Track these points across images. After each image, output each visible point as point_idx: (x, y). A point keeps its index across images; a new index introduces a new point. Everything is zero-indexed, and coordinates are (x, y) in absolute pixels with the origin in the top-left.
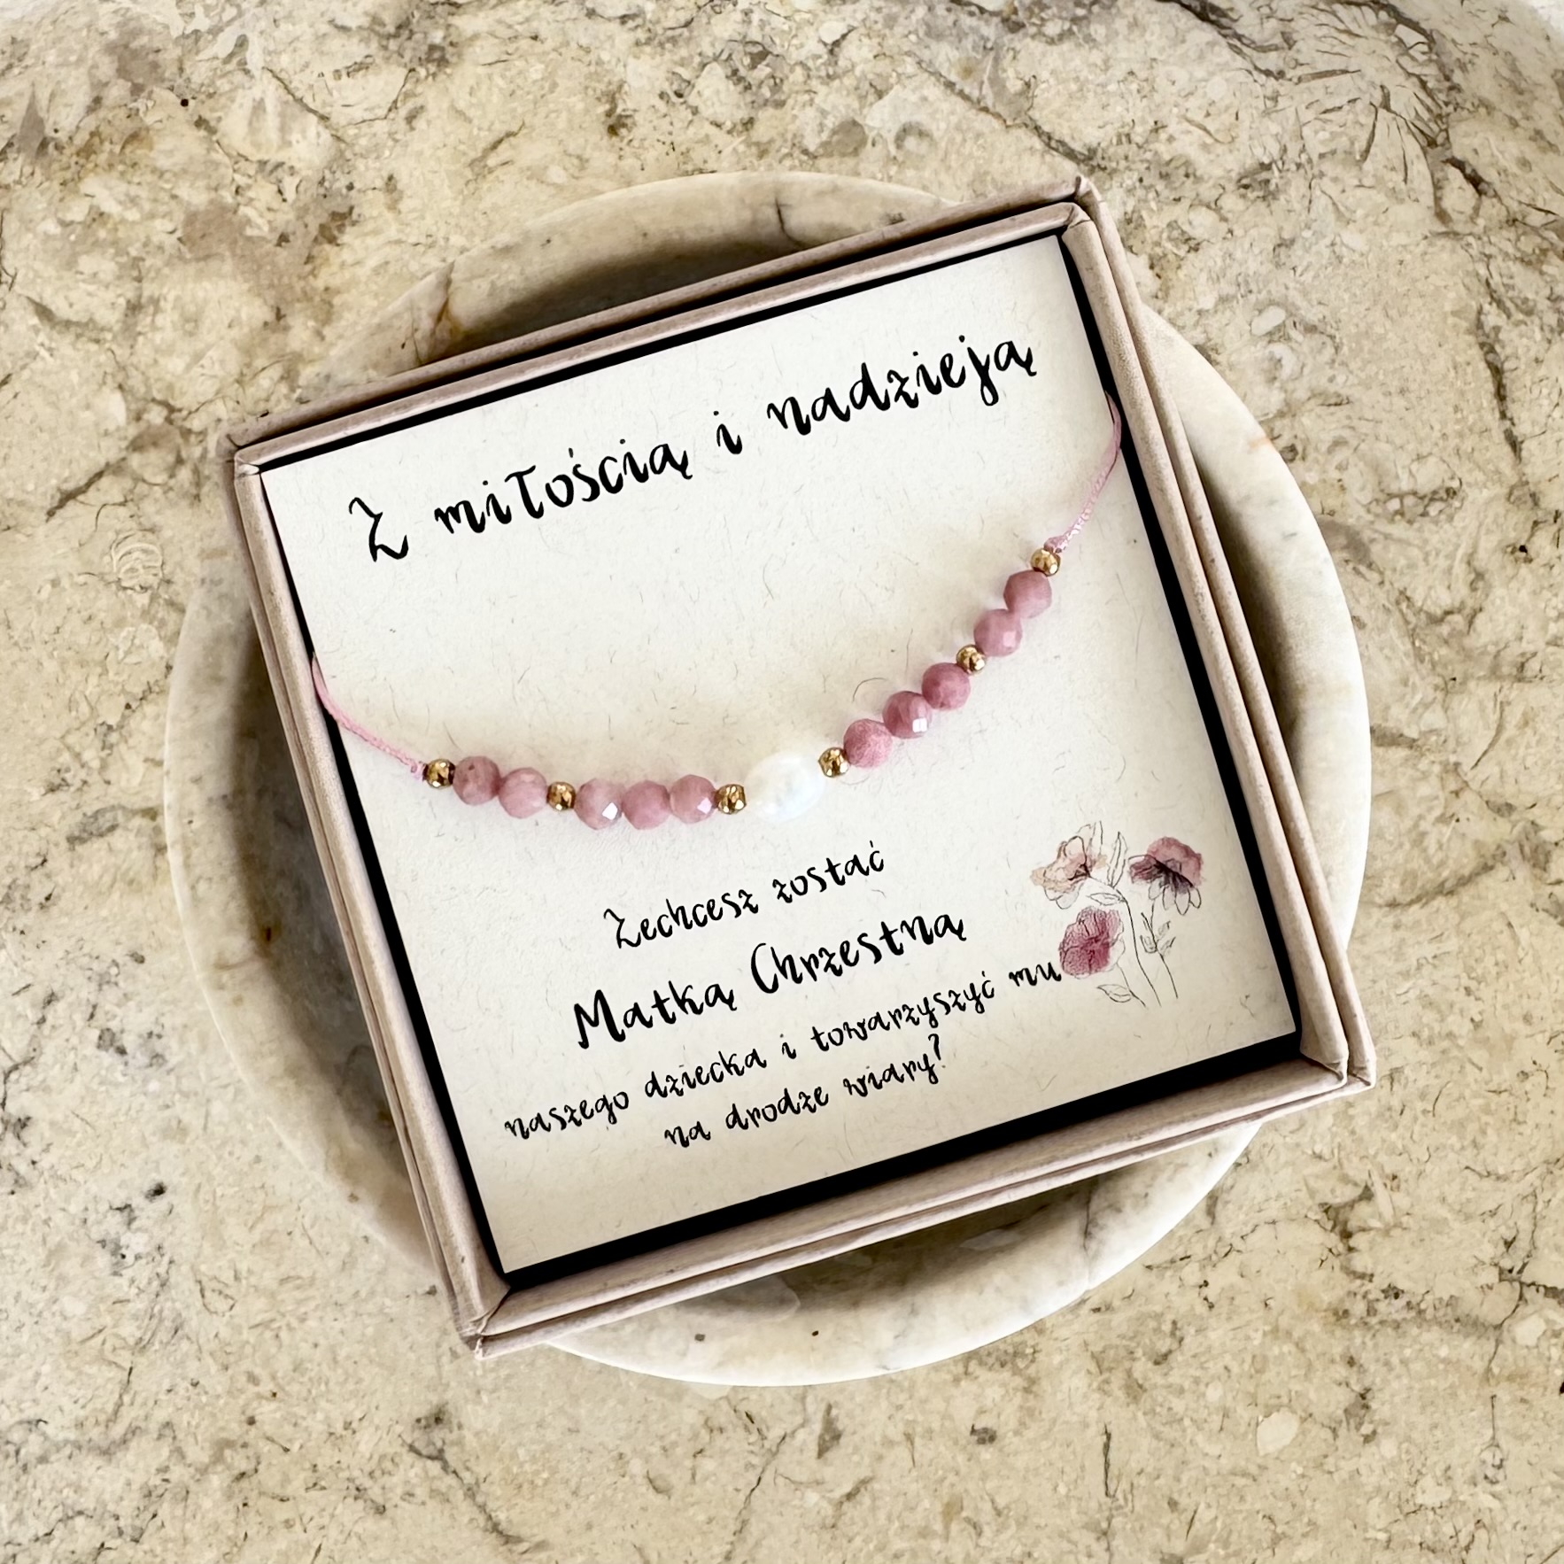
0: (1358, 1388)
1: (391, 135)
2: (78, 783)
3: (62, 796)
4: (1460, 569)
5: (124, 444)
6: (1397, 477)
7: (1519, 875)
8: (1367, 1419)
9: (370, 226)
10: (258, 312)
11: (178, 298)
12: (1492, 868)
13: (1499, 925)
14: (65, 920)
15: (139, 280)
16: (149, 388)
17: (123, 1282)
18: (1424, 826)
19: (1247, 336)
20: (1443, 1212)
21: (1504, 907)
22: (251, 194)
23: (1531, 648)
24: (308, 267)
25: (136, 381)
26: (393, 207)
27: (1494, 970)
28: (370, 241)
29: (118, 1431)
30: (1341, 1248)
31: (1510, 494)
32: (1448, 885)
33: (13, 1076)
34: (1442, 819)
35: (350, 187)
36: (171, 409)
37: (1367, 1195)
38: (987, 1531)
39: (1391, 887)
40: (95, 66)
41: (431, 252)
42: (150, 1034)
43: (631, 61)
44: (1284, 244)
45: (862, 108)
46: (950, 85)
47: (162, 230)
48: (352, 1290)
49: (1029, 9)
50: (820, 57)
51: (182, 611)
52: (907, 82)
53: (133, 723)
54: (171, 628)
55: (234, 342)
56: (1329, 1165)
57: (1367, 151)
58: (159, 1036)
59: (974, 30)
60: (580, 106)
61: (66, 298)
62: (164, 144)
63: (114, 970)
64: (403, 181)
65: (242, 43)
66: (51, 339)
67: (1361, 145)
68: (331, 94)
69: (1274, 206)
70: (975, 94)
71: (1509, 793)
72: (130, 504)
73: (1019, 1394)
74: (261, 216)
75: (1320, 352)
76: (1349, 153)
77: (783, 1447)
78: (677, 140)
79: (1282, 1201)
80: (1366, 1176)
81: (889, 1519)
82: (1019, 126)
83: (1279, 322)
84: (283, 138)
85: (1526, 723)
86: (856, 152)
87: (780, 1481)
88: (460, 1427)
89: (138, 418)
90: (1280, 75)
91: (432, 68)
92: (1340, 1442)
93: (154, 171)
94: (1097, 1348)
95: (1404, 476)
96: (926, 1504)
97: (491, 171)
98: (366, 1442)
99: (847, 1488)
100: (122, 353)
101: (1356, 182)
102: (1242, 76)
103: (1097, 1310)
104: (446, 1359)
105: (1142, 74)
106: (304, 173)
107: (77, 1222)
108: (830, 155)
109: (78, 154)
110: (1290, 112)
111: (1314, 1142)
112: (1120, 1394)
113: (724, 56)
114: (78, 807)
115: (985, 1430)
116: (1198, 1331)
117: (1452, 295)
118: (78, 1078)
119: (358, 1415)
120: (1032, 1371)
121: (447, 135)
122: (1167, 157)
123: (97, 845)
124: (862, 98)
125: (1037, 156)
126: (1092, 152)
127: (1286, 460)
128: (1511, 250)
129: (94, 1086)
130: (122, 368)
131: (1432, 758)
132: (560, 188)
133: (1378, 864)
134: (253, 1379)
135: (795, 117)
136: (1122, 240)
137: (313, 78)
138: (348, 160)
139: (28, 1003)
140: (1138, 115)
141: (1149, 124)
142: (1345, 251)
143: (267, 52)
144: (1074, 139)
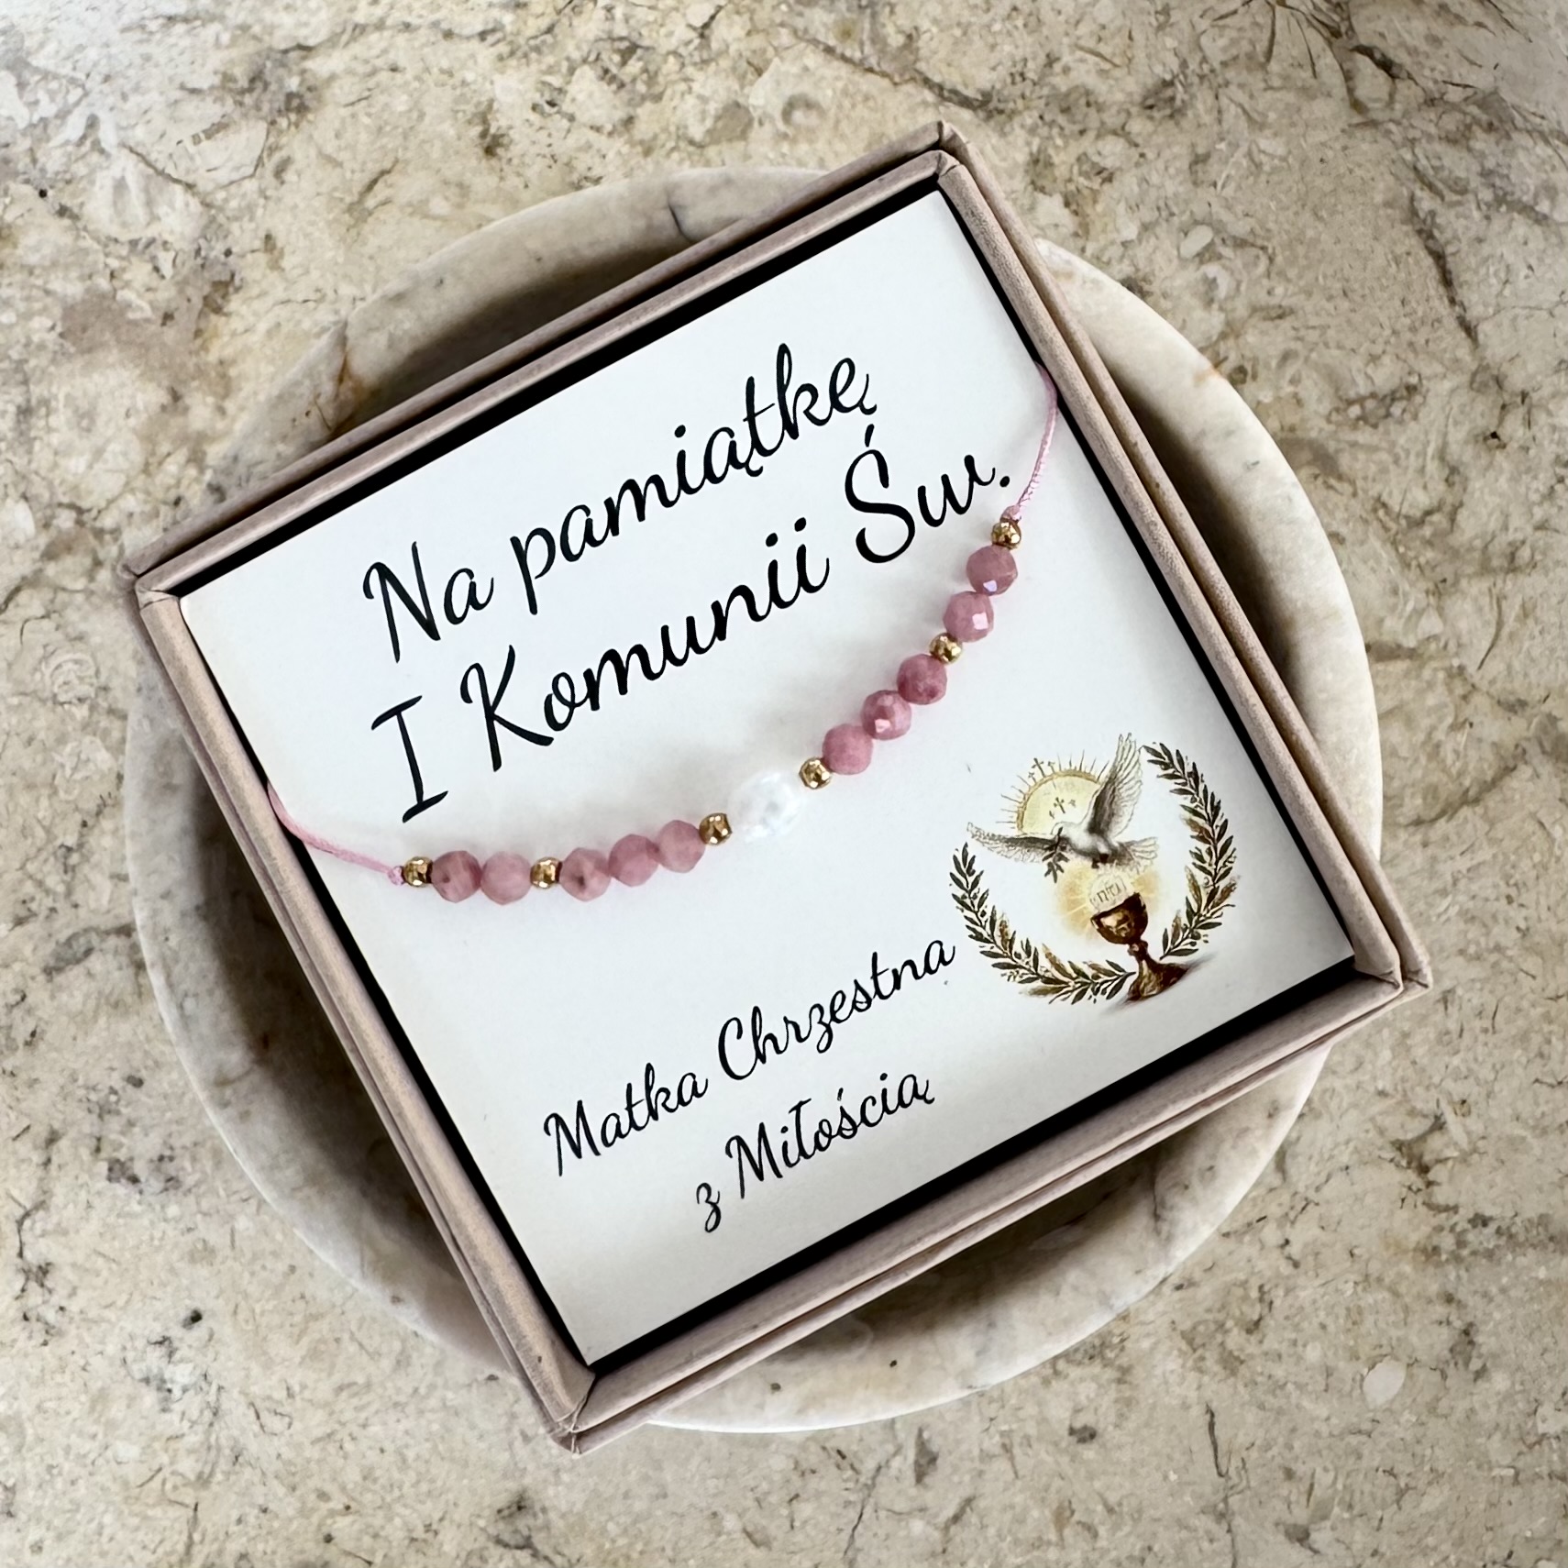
0: (1458, 1324)
1: (262, 193)
2: (44, 912)
3: (31, 927)
4: (1433, 467)
5: (37, 555)
6: (1354, 382)
7: (1541, 770)
8: (1474, 1353)
9: (255, 291)
10: (153, 396)
11: (68, 396)
12: (1515, 768)
13: (1531, 826)
14: (54, 1055)
15: (25, 382)
16: (53, 494)
17: (174, 1417)
18: (1439, 735)
19: (1176, 262)
21: (1532, 807)
22: (127, 276)
23: (1519, 536)
24: (199, 342)
25: (39, 488)
26: (275, 265)
27: (1533, 874)
28: (256, 305)
30: (1418, 1182)
31: (1472, 382)
32: (1472, 793)
33: (27, 1223)
34: (1456, 727)
35: (228, 253)
36: (80, 511)
37: (1439, 1125)
38: (1102, 1531)
39: (1413, 805)
41: (322, 306)
42: (161, 1158)
43: (497, 77)
44: (1198, 160)
45: (742, 87)
46: (829, 50)
47: (41, 328)
48: (410, 1391)
50: (690, 42)
51: (124, 717)
52: (784, 54)
53: (92, 841)
54: (116, 735)
55: (134, 431)
56: (1394, 1101)
57: (1269, 54)
58: (171, 1159)
60: (452, 132)
62: (28, 240)
63: (113, 1098)
64: (281, 238)
65: (92, 123)
67: (1262, 47)
68: (192, 158)
69: (1185, 124)
70: (858, 55)
71: (1519, 688)
72: (54, 616)
73: (1114, 1386)
74: (140, 296)
75: (1256, 265)
76: (1250, 56)
77: (880, 1479)
78: (556, 149)
79: (1351, 1145)
80: (1432, 1105)
81: (1001, 1537)
82: (907, 82)
83: (1208, 240)
84: (152, 213)
85: (1526, 616)
86: (743, 136)
87: (882, 1514)
88: (544, 1510)
89: (47, 526)
91: (293, 117)
92: (1449, 1382)
93: (23, 266)
94: (1186, 1325)
95: (1360, 380)
96: (1035, 1513)
97: (370, 214)
98: (450, 1541)
99: (950, 1511)
100: (20, 462)
101: (1262, 85)
103: (1179, 1287)
104: (518, 1443)
105: (1026, 8)
106: (177, 246)
107: (118, 1362)
108: (716, 142)
110: (1185, 25)
111: (1374, 1078)
112: (1217, 1368)
113: (592, 58)
114: (50, 936)
115: (1085, 1428)
116: (1288, 1292)
117: (1381, 186)
118: (93, 1214)
119: (437, 1516)
120: (1124, 1361)
121: (318, 183)
122: (1064, 89)
123: (74, 974)
124: (742, 78)
125: (931, 110)
126: (987, 97)
127: (1234, 383)
128: (1433, 130)
129: (112, 1219)
130: (22, 477)
131: (1434, 664)
132: (444, 219)
133: (1396, 784)
134: (323, 1496)
135: (675, 108)
136: (1033, 183)
137: (172, 147)
138: (221, 225)
139: (30, 1145)
140: (1028, 52)
141: (1042, 59)
142: (1264, 158)
143: (119, 128)
144: (966, 86)
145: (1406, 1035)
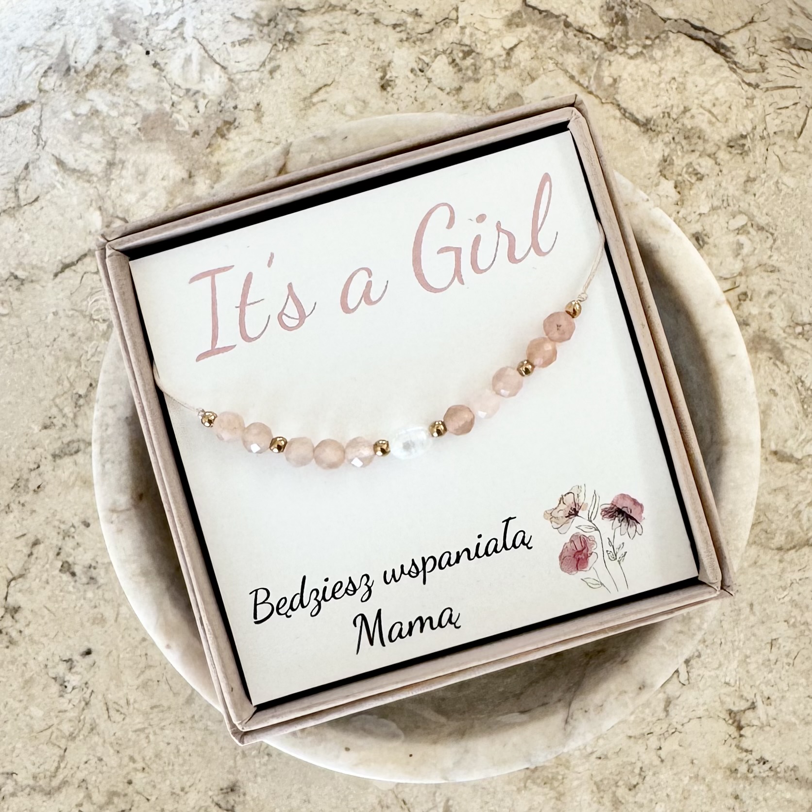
1: (261, 81)
2: (60, 425)
3: (51, 431)
6: (801, 313)
9: (245, 130)
10: (178, 172)
11: (135, 162)
14: (47, 500)
15: (114, 149)
16: (115, 210)
17: (65, 701)
18: (801, 507)
19: (725, 230)
20: (793, 720)
22: (180, 107)
24: (209, 150)
25: (108, 205)
26: (258, 120)
28: (245, 138)
29: (55, 783)
30: (736, 734)
33: (13, 583)
35: (235, 107)
36: (126, 222)
37: (753, 707)
39: (780, 540)
40: (100, 28)
41: (277, 147)
42: (90, 567)
43: (397, 49)
44: (749, 180)
45: (522, 86)
46: (572, 77)
47: (129, 121)
48: (189, 716)
49: (620, 39)
50: (500, 56)
52: (548, 74)
53: (93, 394)
55: (165, 188)
56: (733, 689)
57: (801, 132)
58: (95, 568)
59: (588, 48)
60: (367, 73)
61: (74, 156)
62: (134, 75)
63: (72, 530)
64: (265, 105)
65: (182, 22)
66: (63, 178)
67: (798, 129)
68: (229, 55)
69: (746, 158)
70: (586, 84)
73: (553, 801)
74: (185, 119)
75: (766, 241)
76: (789, 132)
78: (418, 95)
79: (706, 707)
80: (753, 696)
82: (608, 103)
83: (744, 223)
84: (201, 77)
88: (244, 794)
89: (108, 225)
90: (757, 86)
91: (287, 45)
93: (128, 88)
94: (598, 779)
95: (806, 314)
97: (314, 104)
98: (192, 798)
100: (102, 189)
101: (793, 149)
102: (735, 85)
103: (599, 758)
104: (239, 757)
105: (680, 80)
106: (210, 97)
107: (42, 666)
109: (87, 76)
110: (760, 108)
111: (726, 676)
112: (608, 804)
113: (448, 51)
114: (59, 438)
116: (654, 774)
118: (48, 587)
119: (188, 784)
120: (561, 789)
121: (291, 83)
122: (689, 127)
123: (67, 461)
124: (523, 80)
125: (618, 121)
126: (648, 121)
127: (739, 300)
129: (57, 592)
130: (101, 198)
131: (807, 470)
132: (351, 117)
133: (774, 526)
134: (132, 759)
135: (484, 88)
136: (661, 171)
137: (220, 46)
138: (235, 92)
139: (24, 543)
140: (675, 102)
141: (682, 108)
142: (783, 187)
143: (195, 28)
144: (638, 113)
145: (747, 657)
